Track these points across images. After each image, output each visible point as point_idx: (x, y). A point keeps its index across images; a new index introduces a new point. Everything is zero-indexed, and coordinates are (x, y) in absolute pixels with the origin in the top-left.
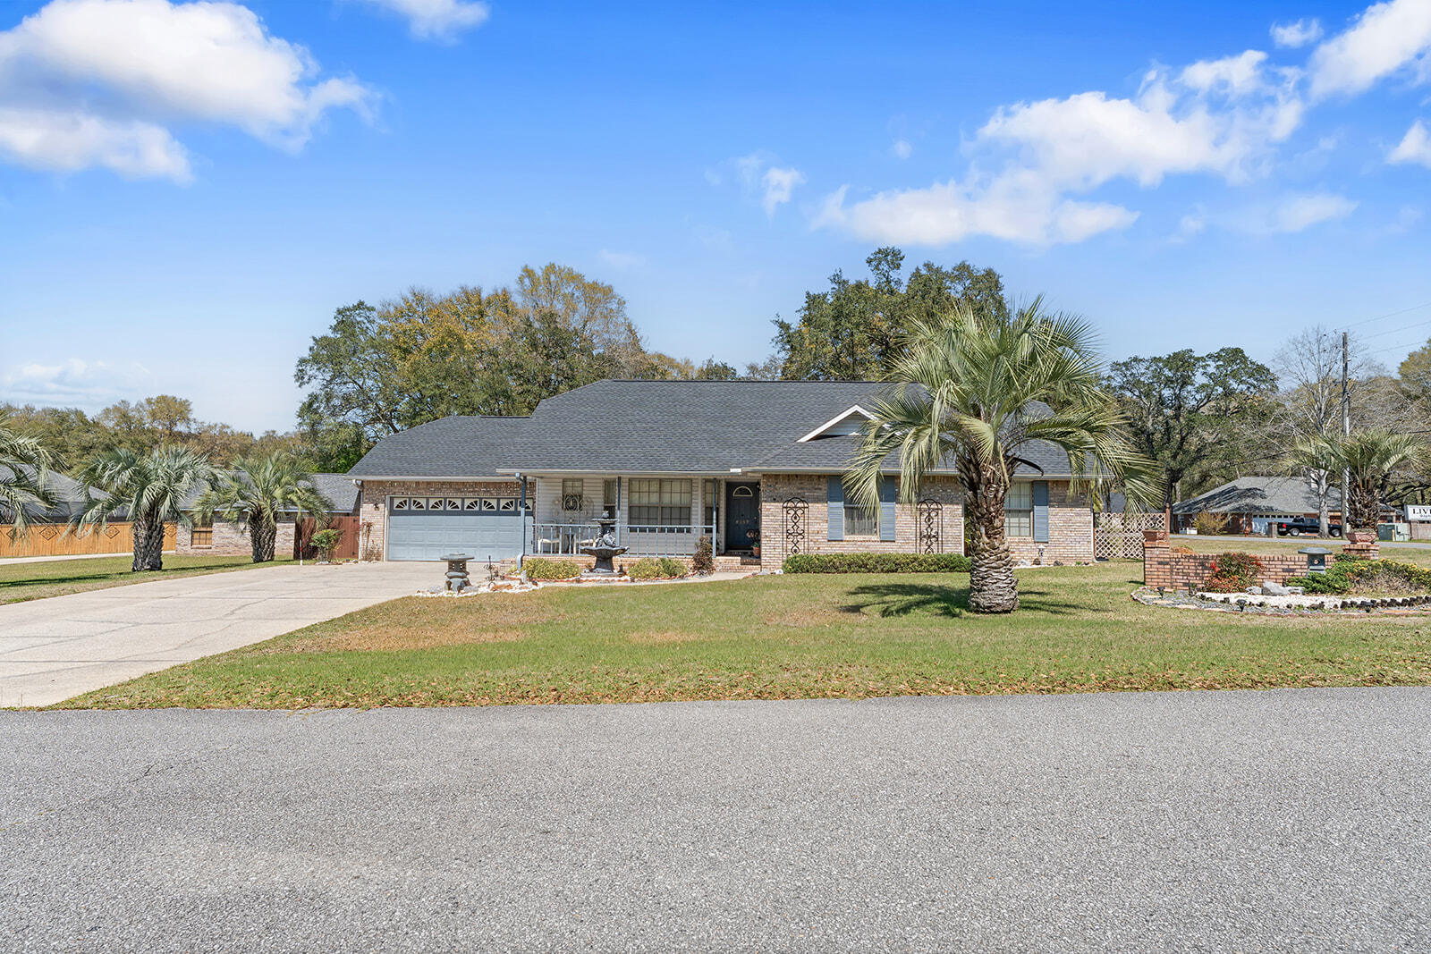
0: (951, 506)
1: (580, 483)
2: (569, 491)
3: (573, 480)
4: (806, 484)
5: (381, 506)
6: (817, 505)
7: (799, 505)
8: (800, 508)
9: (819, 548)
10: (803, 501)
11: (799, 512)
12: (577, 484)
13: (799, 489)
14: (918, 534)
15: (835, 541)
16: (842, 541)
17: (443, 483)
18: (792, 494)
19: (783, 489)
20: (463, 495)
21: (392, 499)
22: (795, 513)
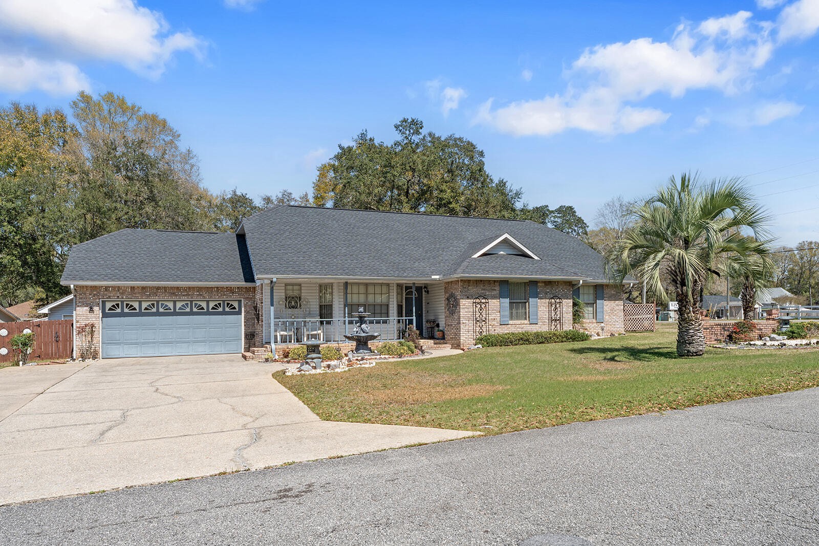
0: (567, 301)
1: (299, 287)
2: (290, 293)
3: (293, 285)
4: (487, 287)
5: (96, 309)
6: (494, 301)
7: (483, 301)
8: (483, 303)
9: (495, 330)
10: (485, 298)
11: (483, 306)
12: (296, 287)
13: (483, 290)
14: (550, 318)
15: (504, 325)
16: (508, 324)
17: (158, 288)
18: (478, 293)
19: (473, 290)
20: (174, 298)
21: (104, 302)
22: (481, 307)
